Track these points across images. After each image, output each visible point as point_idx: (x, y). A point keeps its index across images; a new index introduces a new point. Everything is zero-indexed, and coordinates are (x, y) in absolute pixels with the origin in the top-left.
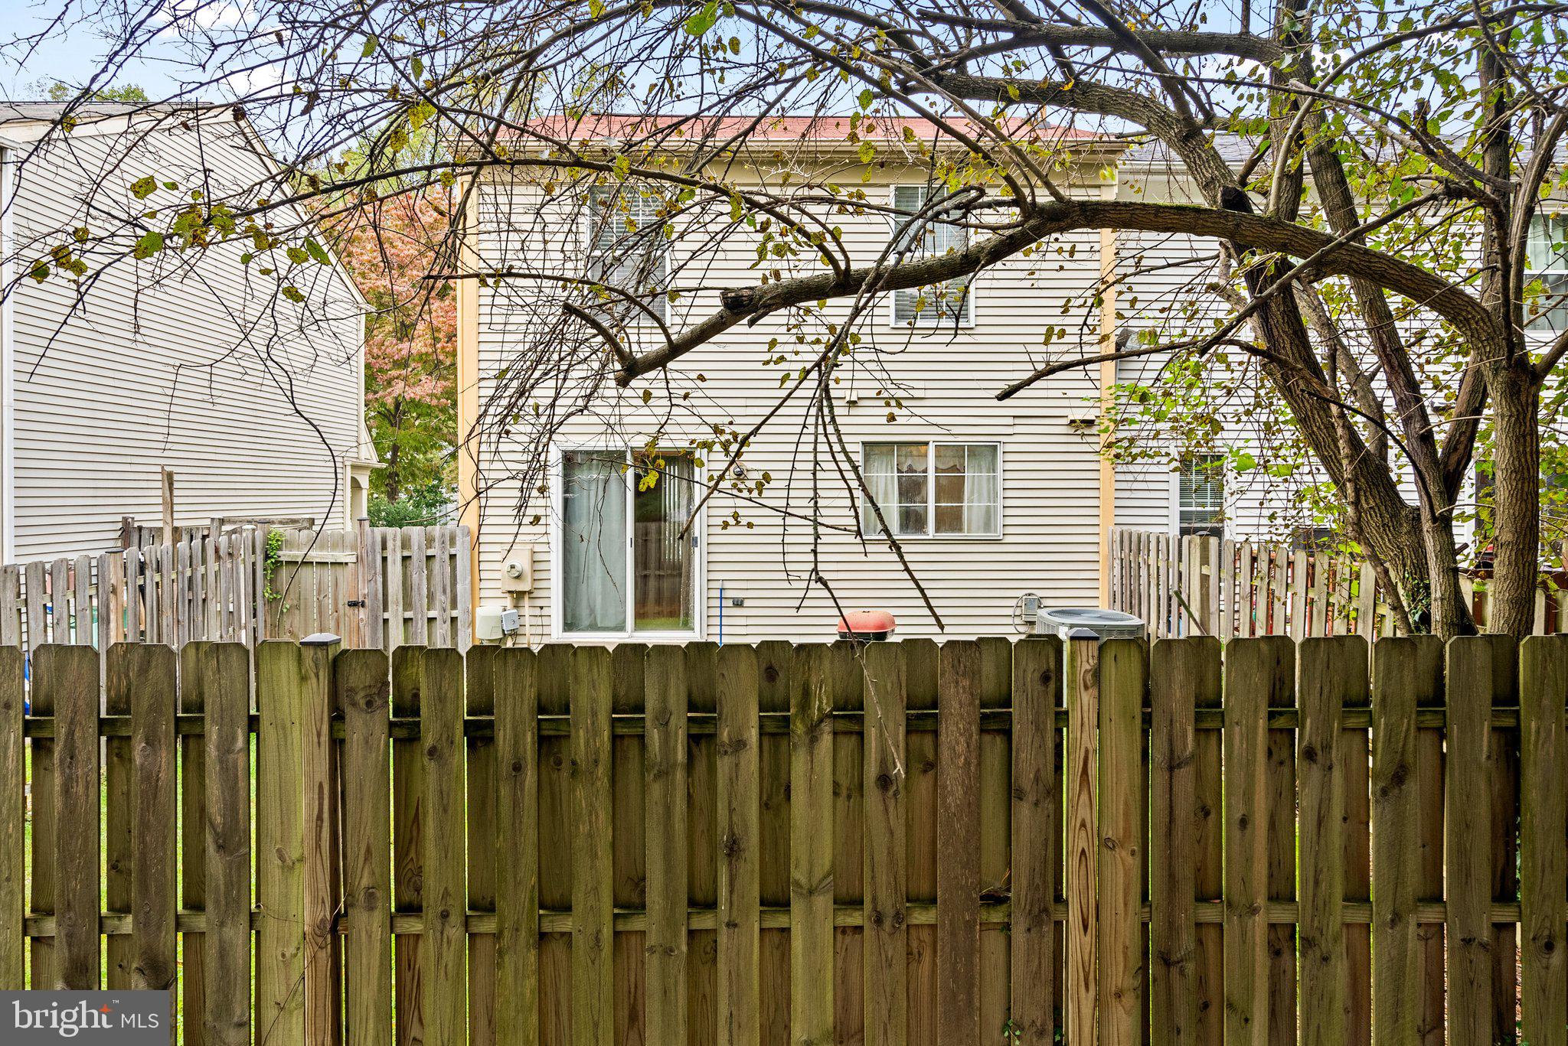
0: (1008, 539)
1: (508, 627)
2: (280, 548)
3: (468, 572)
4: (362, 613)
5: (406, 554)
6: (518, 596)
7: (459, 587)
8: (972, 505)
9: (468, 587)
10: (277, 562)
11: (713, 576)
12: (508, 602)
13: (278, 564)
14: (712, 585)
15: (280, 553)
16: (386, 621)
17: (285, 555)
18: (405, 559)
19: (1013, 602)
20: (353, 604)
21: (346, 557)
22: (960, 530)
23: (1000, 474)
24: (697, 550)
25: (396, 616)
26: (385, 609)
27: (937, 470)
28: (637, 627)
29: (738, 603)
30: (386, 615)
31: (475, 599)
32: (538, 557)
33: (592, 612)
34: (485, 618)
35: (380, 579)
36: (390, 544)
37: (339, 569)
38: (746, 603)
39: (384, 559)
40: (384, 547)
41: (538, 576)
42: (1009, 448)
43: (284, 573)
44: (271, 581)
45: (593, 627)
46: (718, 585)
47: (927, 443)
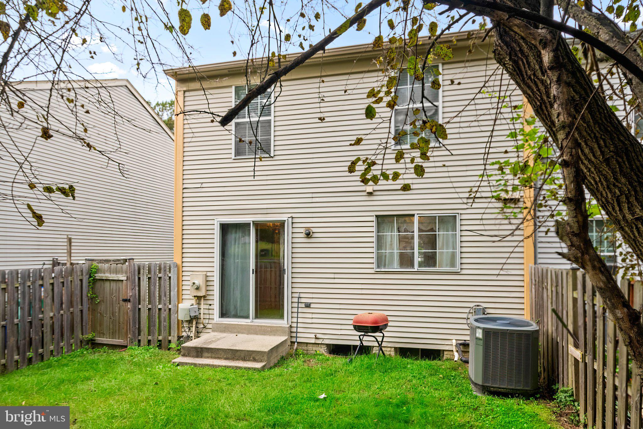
0: (464, 272)
1: (193, 314)
2: (96, 273)
3: (176, 285)
4: (129, 305)
5: (149, 276)
6: (199, 298)
7: (172, 293)
8: (442, 251)
9: (176, 293)
10: (94, 279)
11: (295, 290)
12: (194, 302)
13: (95, 281)
14: (294, 295)
15: (96, 275)
16: (139, 309)
17: (99, 276)
18: (149, 278)
19: (467, 310)
20: (125, 300)
21: (122, 277)
22: (434, 265)
23: (458, 233)
24: (286, 276)
25: (144, 307)
26: (139, 304)
27: (420, 230)
28: (257, 316)
29: (308, 306)
30: (140, 306)
31: (179, 300)
32: (209, 279)
33: (235, 307)
34: (183, 309)
35: (137, 289)
36: (142, 271)
37: (120, 283)
38: (312, 306)
39: (139, 279)
40: (139, 273)
41: (209, 288)
42: (464, 217)
43: (98, 284)
44: (92, 288)
45: (236, 316)
46: (297, 295)
47: (413, 215)
